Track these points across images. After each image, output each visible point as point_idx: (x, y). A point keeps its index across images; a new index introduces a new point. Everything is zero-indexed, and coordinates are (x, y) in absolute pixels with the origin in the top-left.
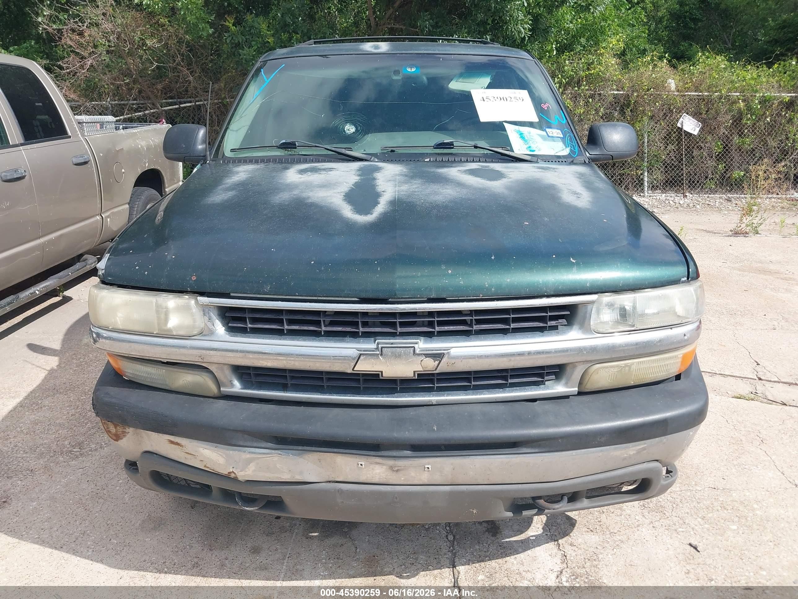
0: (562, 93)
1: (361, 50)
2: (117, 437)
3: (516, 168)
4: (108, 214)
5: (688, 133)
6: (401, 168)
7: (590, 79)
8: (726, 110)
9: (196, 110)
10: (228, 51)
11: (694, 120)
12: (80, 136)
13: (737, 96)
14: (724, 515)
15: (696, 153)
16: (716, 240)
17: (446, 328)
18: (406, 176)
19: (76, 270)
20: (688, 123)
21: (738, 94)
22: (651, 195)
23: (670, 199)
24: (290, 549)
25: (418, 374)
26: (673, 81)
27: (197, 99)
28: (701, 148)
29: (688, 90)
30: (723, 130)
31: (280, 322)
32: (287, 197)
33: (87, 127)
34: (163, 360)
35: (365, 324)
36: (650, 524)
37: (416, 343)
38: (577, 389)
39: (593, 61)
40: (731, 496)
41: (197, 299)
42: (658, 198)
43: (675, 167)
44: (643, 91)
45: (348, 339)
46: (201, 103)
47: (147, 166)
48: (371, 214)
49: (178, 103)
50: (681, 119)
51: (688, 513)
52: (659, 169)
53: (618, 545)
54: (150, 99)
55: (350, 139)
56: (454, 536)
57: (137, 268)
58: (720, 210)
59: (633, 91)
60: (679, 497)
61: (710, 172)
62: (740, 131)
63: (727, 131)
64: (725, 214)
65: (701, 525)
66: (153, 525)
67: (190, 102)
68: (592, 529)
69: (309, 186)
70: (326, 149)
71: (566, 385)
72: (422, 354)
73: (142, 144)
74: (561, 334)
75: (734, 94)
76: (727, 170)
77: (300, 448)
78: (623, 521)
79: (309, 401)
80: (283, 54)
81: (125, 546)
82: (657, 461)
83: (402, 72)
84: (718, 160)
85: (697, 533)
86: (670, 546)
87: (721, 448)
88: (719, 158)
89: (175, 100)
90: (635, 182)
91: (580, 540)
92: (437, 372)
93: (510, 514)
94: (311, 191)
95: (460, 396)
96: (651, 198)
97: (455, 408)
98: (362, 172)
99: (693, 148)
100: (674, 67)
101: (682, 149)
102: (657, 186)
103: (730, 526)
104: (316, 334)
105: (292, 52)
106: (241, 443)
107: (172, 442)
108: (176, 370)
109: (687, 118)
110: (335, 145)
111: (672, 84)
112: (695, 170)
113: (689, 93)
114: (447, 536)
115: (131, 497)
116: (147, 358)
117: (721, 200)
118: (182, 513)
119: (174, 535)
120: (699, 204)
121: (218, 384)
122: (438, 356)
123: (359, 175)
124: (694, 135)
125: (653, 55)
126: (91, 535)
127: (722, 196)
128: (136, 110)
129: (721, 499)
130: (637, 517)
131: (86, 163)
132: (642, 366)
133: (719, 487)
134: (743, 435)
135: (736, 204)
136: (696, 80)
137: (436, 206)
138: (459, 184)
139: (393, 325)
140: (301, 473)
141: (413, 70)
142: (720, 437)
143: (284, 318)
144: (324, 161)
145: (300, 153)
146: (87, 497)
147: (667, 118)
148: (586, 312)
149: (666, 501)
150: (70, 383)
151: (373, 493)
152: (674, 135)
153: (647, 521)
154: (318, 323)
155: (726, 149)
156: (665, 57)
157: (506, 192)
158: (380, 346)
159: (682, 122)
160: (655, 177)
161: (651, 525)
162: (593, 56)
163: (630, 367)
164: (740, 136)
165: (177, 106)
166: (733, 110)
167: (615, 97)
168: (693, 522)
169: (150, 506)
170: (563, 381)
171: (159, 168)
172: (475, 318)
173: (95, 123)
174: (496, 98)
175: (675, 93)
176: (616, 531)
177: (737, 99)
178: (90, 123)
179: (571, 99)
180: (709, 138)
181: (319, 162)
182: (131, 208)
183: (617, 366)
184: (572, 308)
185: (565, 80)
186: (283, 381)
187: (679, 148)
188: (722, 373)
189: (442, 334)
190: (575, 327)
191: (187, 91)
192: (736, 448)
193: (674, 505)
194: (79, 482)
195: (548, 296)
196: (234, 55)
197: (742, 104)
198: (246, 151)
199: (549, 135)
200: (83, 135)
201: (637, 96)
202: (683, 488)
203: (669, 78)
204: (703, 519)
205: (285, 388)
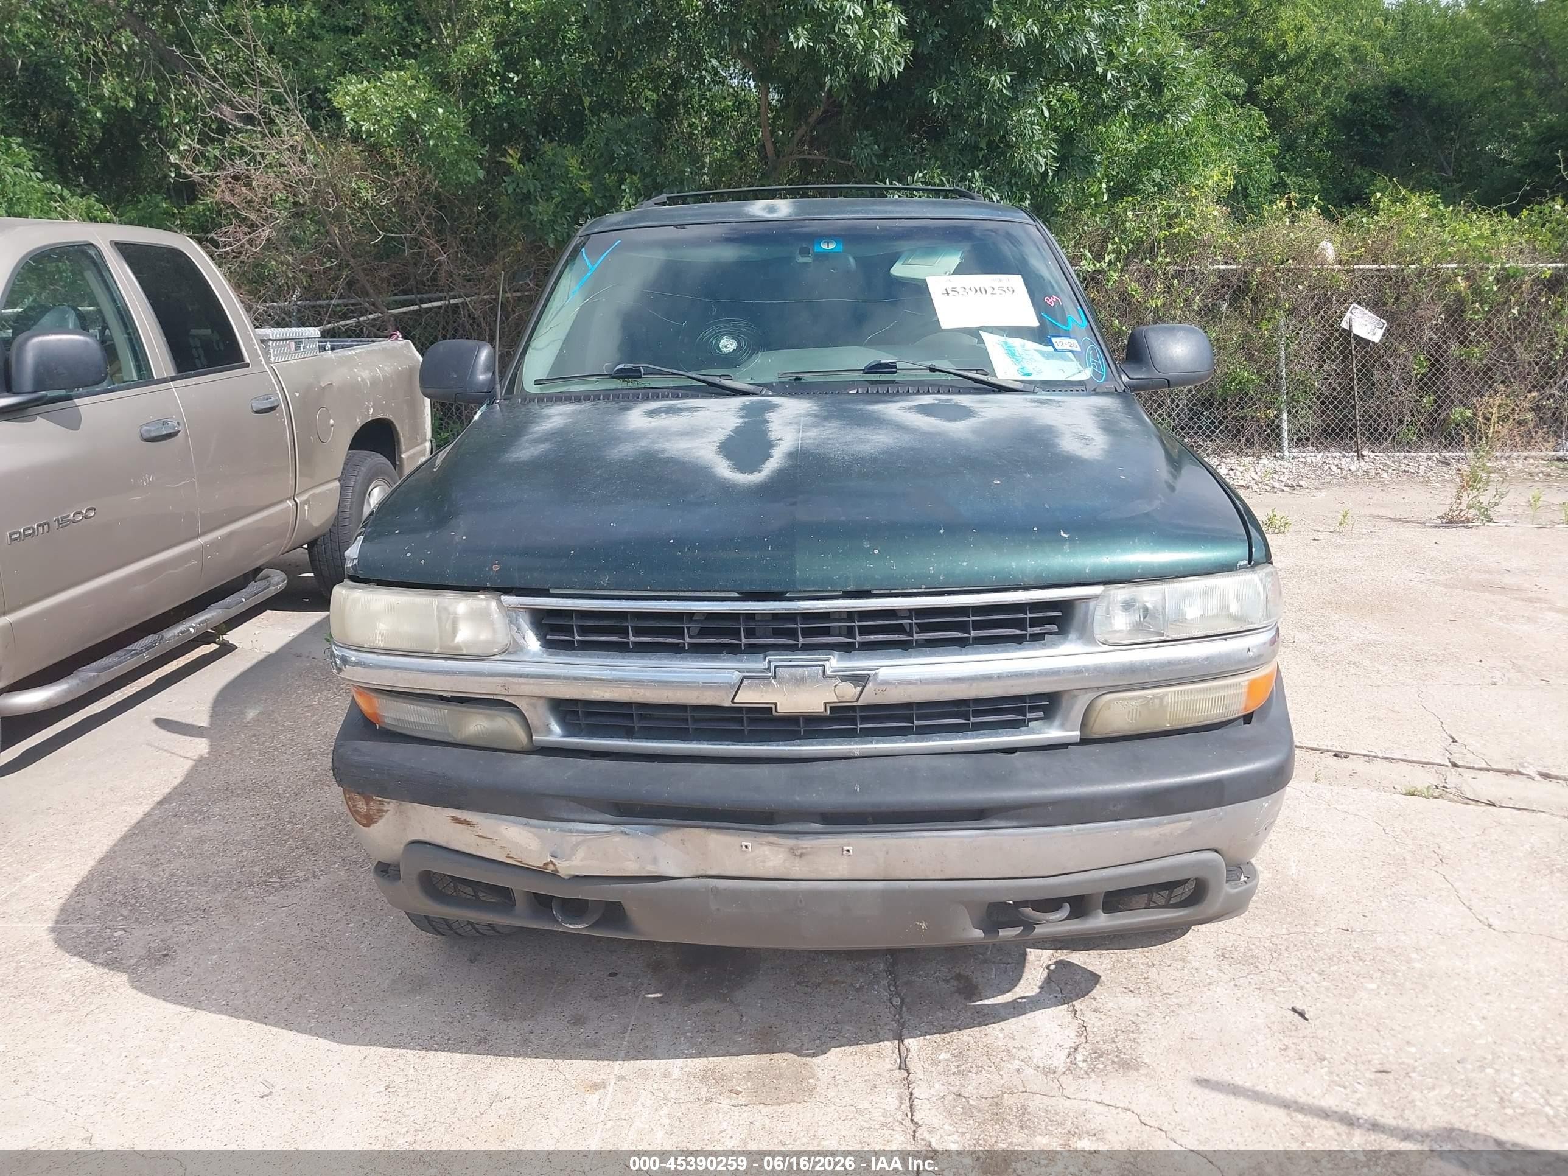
0: (1122, 271)
1: (747, 215)
2: (369, 820)
3: (992, 402)
4: (305, 497)
5: (1362, 339)
6: (809, 405)
7: (1172, 244)
8: (1432, 297)
9: (450, 313)
10: (509, 208)
11: (1372, 315)
12: (263, 362)
13: (1452, 269)
14: (1358, 968)
15: (1378, 376)
16: (1411, 534)
17: (872, 638)
18: (816, 416)
19: (253, 594)
20: (1360, 320)
21: (1455, 265)
22: (1295, 455)
23: (1331, 462)
24: (633, 1017)
25: (831, 708)
26: (1329, 244)
27: (452, 294)
28: (1388, 366)
29: (1360, 260)
30: (1427, 333)
31: (624, 632)
32: (631, 450)
33: (274, 348)
34: (445, 694)
35: (750, 633)
36: (1230, 981)
37: (828, 660)
38: (1078, 733)
39: (1178, 210)
40: (1375, 941)
41: (500, 599)
42: (1309, 460)
43: (1340, 402)
44: (1273, 264)
45: (725, 655)
46: (460, 300)
47: (371, 414)
48: (760, 471)
49: (418, 302)
50: (1348, 314)
51: (1296, 966)
52: (1310, 407)
53: (1173, 1011)
54: (368, 295)
55: (730, 361)
56: (902, 1000)
57: (408, 555)
58: (1426, 481)
59: (1255, 265)
60: (1285, 943)
61: (1407, 412)
62: (1461, 334)
63: (1436, 334)
64: (1436, 489)
65: (1316, 983)
66: (410, 986)
67: (439, 299)
68: (1132, 989)
69: (665, 434)
70: (689, 377)
71: (1063, 727)
72: (836, 676)
73: (364, 375)
74: (1050, 647)
75: (1449, 266)
76: (1440, 407)
77: (654, 821)
78: (1186, 978)
79: (666, 752)
80: (618, 223)
81: (368, 1014)
82: (1216, 851)
83: (813, 251)
84: (1421, 388)
85: (1307, 993)
86: (1259, 1012)
87: (1367, 870)
88: (1424, 385)
89: (413, 296)
90: (1265, 431)
91: (1111, 1004)
92: (859, 703)
93: (978, 934)
94: (667, 441)
95: (897, 743)
96: (1296, 460)
97: (886, 760)
98: (747, 412)
99: (1373, 366)
100: (1333, 219)
101: (1352, 369)
102: (1308, 439)
103: (1366, 984)
104: (676, 650)
105: (632, 220)
106: (565, 816)
107: (457, 820)
108: (464, 709)
109: (1358, 311)
110: (704, 372)
111: (1329, 250)
112: (1379, 407)
113: (1362, 267)
114: (891, 999)
115: (370, 947)
116: (421, 692)
117: (1430, 463)
118: (455, 970)
119: (445, 999)
120: (1386, 471)
121: (529, 730)
122: (860, 680)
123: (742, 417)
124: (1373, 342)
125: (1289, 198)
126: (312, 999)
127: (1432, 454)
128: (345, 316)
129: (1356, 946)
130: (1210, 972)
131: (272, 409)
132: (1181, 698)
133: (1354, 928)
134: (1409, 851)
135: (1459, 470)
136: (1373, 242)
137: (860, 459)
138: (900, 427)
139: (792, 633)
140: (655, 860)
141: (832, 246)
142: (1367, 854)
143: (630, 624)
144: (686, 397)
145: (648, 386)
146: (300, 947)
147: (1322, 312)
148: (1086, 613)
149: (1262, 948)
150: (252, 780)
151: (763, 892)
152: (1336, 344)
153: (1225, 977)
154: (679, 633)
155: (1437, 366)
156: (1314, 202)
157: (972, 437)
158: (773, 665)
159: (1350, 319)
160: (1302, 422)
161: (1232, 983)
162: (1178, 202)
163: (1161, 698)
164: (1461, 343)
165: (416, 307)
166: (1446, 295)
167: (1221, 275)
168: (1303, 978)
169: (402, 959)
170: (1057, 723)
171: (391, 417)
172: (915, 621)
173: (287, 340)
174: (968, 290)
175: (1335, 267)
176: (1171, 992)
177: (1452, 275)
178: (280, 340)
179: (1138, 280)
180: (1403, 348)
181: (678, 397)
182: (343, 488)
183: (1140, 697)
184: (1066, 607)
185: (1127, 246)
186: (627, 723)
187: (1347, 367)
188: (1389, 756)
189: (867, 646)
190: (1072, 636)
191: (434, 279)
192: (1394, 871)
193: (1275, 955)
194: (284, 926)
195: (1027, 588)
196: (520, 214)
197: (1462, 284)
198: (560, 382)
199: (1057, 348)
200: (268, 362)
201: (1263, 274)
202: (1294, 930)
203: (1323, 238)
204: (1320, 974)
205: (629, 733)
